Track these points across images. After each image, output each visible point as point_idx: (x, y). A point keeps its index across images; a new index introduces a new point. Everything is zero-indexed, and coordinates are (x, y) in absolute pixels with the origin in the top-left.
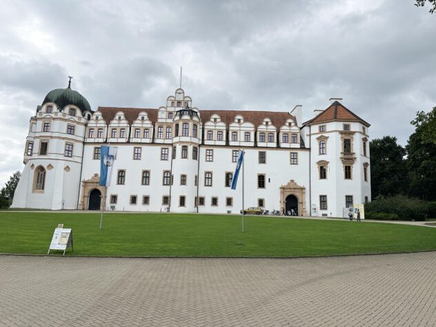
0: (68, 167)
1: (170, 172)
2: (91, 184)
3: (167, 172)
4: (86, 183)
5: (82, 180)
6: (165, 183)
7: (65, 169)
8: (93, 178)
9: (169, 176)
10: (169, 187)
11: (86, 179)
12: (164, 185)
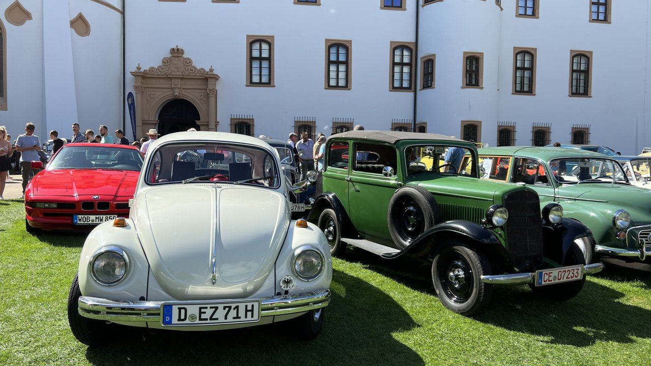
0: (80, 17)
1: (413, 48)
2: (164, 84)
3: (402, 47)
4: (143, 76)
5: (131, 67)
6: (397, 84)
7: (73, 23)
8: (165, 61)
9: (406, 60)
10: (410, 95)
11: (145, 67)
12: (394, 89)
